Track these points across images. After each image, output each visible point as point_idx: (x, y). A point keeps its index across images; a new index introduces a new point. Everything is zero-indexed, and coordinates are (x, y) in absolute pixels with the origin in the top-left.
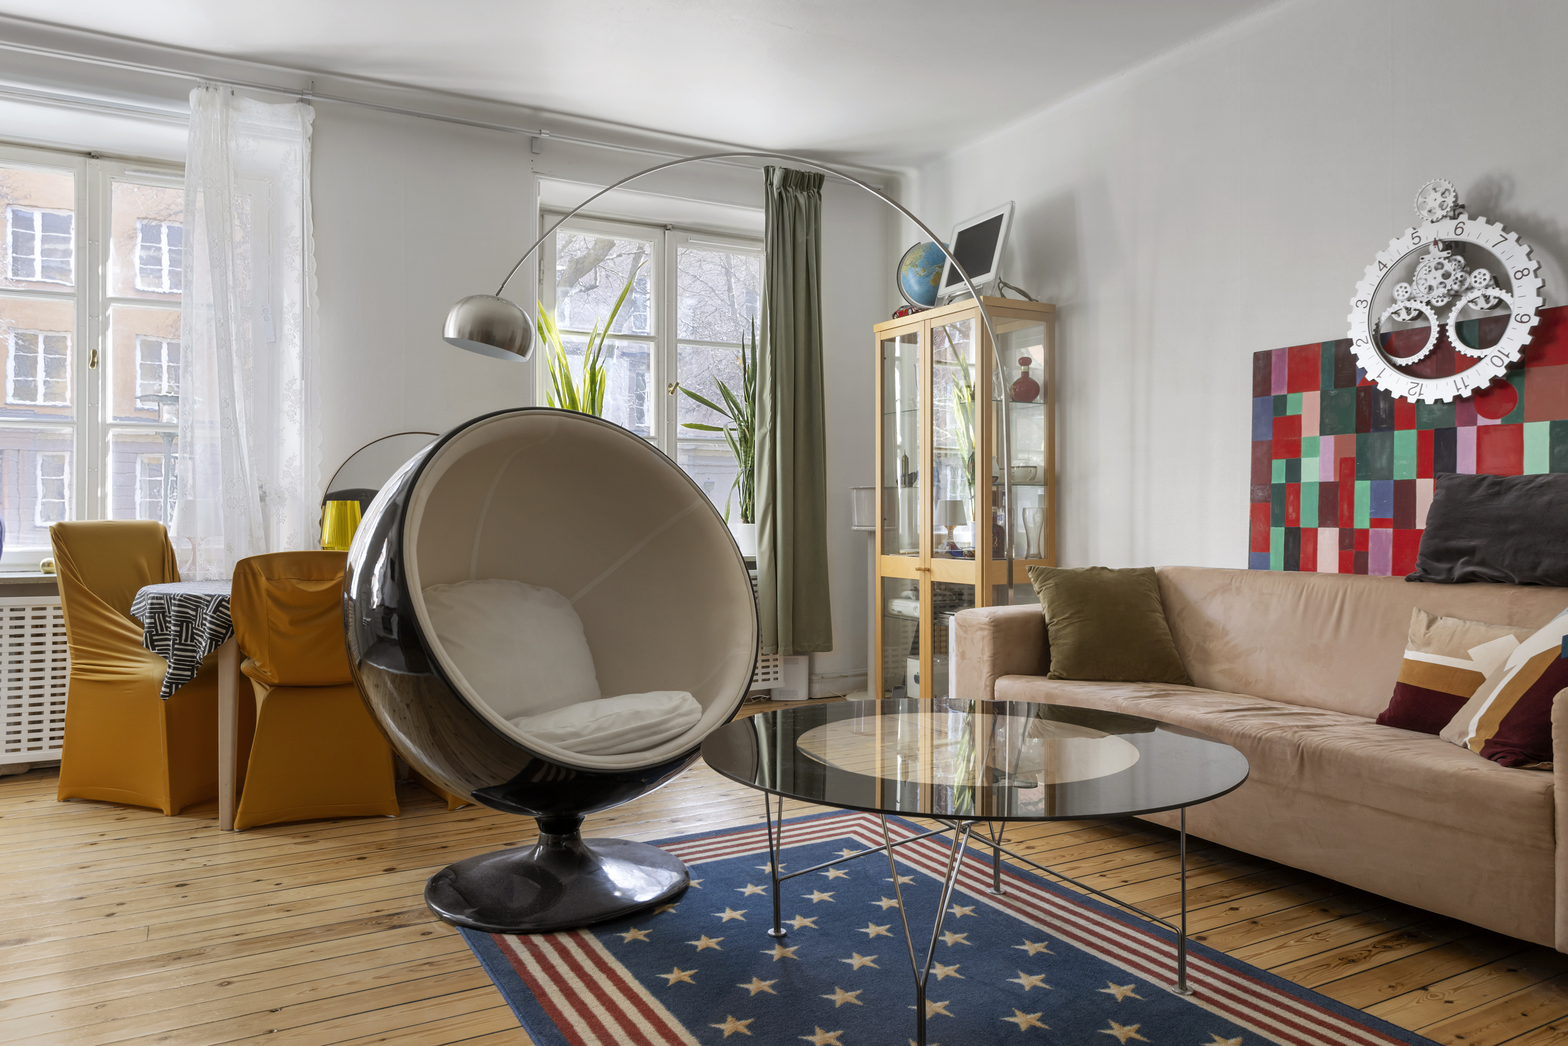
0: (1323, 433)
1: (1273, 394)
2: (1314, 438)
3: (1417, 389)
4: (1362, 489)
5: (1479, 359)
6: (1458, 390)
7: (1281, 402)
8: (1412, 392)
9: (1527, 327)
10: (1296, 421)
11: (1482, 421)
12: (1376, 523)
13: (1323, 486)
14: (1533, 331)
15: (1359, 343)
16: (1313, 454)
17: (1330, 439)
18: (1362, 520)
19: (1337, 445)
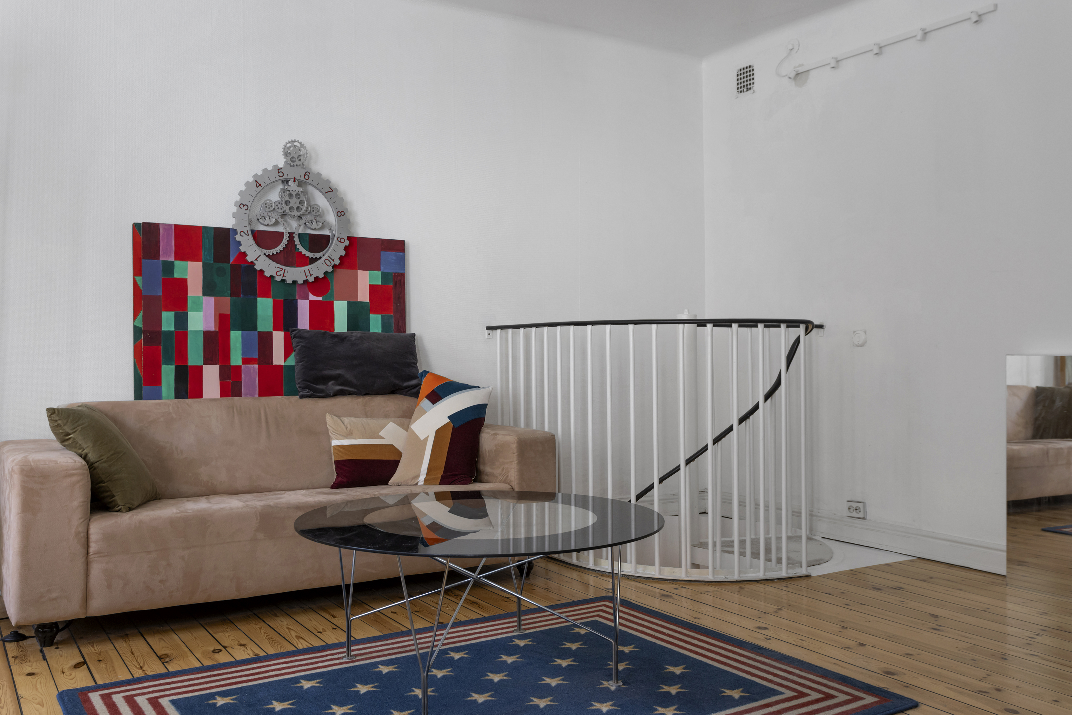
0: (205, 294)
1: (162, 259)
2: (199, 297)
3: (282, 272)
4: (236, 337)
5: (317, 259)
6: (306, 277)
7: (169, 267)
8: (279, 274)
9: (343, 246)
10: (183, 282)
11: (312, 297)
12: (246, 361)
13: (207, 334)
14: (346, 248)
15: (242, 234)
16: (198, 309)
17: (211, 299)
18: (236, 359)
19: (217, 304)
